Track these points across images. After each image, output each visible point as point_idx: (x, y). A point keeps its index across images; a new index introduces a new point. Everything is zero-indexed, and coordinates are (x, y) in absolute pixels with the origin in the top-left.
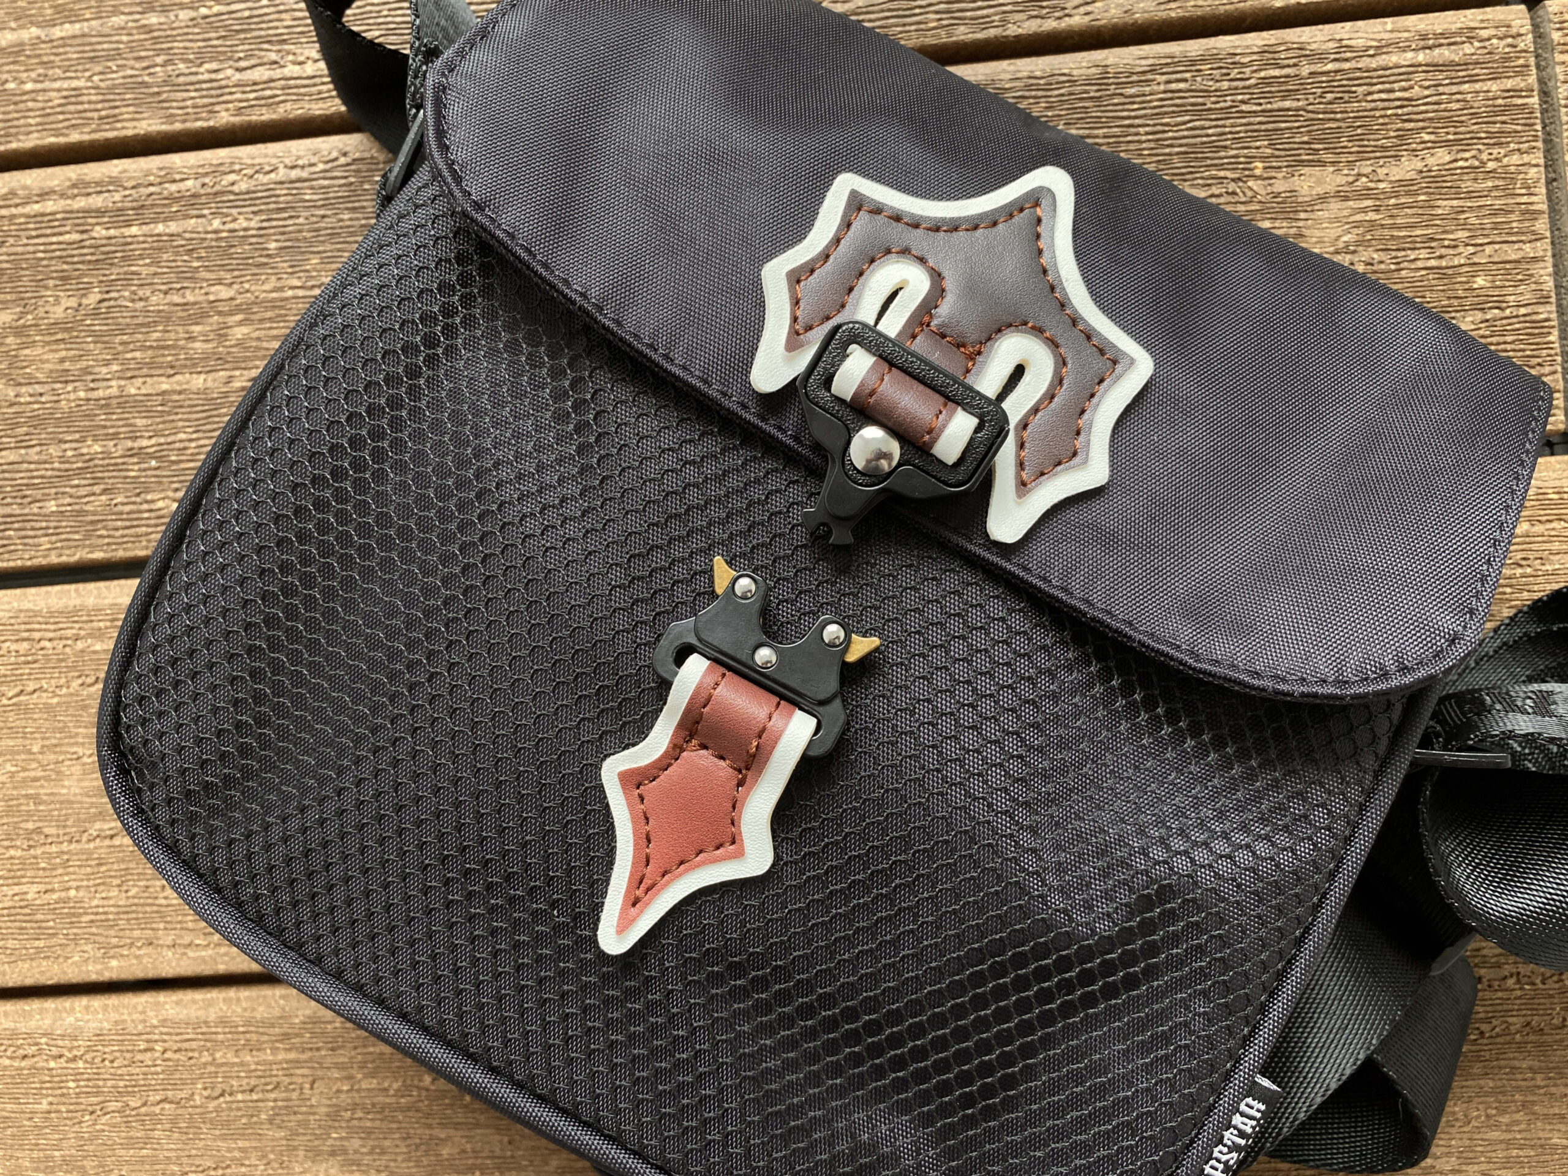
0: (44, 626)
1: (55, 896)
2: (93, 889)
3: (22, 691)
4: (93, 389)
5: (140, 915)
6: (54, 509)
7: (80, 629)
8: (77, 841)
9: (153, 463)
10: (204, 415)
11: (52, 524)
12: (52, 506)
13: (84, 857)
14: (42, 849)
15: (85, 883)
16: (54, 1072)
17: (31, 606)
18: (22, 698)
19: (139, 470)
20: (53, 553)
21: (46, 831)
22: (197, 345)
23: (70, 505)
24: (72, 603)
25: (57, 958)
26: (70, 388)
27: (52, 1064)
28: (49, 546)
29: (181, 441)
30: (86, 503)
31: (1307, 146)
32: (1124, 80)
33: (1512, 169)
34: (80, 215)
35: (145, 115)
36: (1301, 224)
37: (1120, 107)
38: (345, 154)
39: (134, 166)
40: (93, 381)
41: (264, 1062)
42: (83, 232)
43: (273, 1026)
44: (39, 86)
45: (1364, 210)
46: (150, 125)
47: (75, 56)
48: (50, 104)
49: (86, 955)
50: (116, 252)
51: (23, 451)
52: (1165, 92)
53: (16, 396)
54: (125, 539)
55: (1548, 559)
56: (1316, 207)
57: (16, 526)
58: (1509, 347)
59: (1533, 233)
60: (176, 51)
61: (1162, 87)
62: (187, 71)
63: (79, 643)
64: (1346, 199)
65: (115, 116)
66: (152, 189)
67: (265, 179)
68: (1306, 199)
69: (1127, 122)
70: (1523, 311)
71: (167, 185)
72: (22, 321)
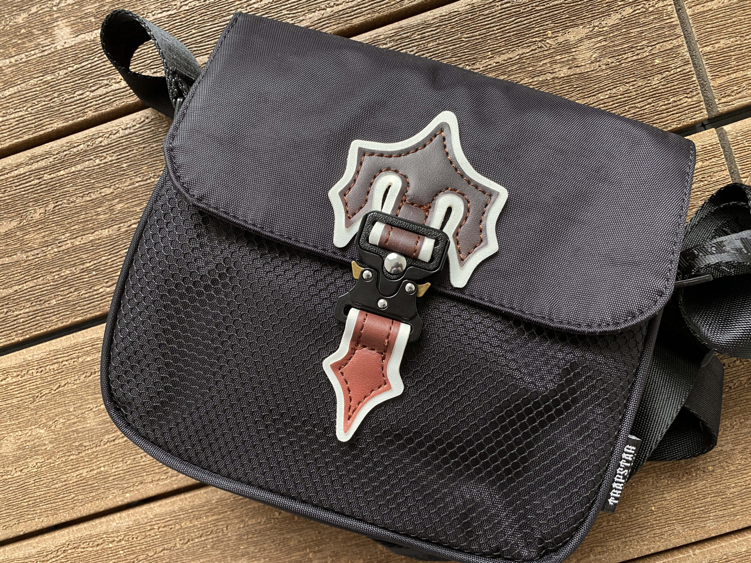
0: (62, 355)
1: (95, 472)
2: (111, 465)
3: (60, 386)
4: (60, 247)
5: (135, 472)
6: (55, 303)
7: (79, 353)
8: (99, 446)
9: (94, 273)
10: (112, 246)
11: (56, 310)
12: (54, 302)
13: (104, 452)
14: (85, 453)
15: (107, 463)
16: (112, 549)
17: (55, 348)
18: (60, 389)
19: (89, 277)
20: (59, 322)
21: (84, 444)
22: (101, 217)
23: (62, 300)
24: (73, 342)
25: (102, 499)
26: (50, 248)
27: (111, 545)
28: (56, 320)
29: (104, 260)
30: (69, 297)
31: (568, 19)
32: (482, 8)
33: (660, 9)
34: (36, 171)
35: (55, 121)
36: (574, 54)
37: (483, 20)
38: (147, 118)
39: (55, 144)
40: (59, 243)
41: (204, 523)
42: (39, 179)
43: (204, 506)
44: (5, 118)
45: (600, 41)
46: (58, 125)
47: (18, 101)
48: (12, 125)
49: (115, 494)
50: (56, 184)
51: (35, 281)
52: (501, 9)
53: (27, 257)
54: (89, 309)
55: (713, 175)
56: (579, 45)
57: (40, 314)
58: (676, 87)
59: (676, 35)
60: (62, 89)
61: (500, 8)
62: (69, 97)
63: (80, 359)
64: (591, 38)
65: (42, 124)
66: (66, 153)
67: (114, 137)
68: (574, 42)
69: (488, 26)
70: (679, 70)
71: (72, 150)
72: (22, 224)
